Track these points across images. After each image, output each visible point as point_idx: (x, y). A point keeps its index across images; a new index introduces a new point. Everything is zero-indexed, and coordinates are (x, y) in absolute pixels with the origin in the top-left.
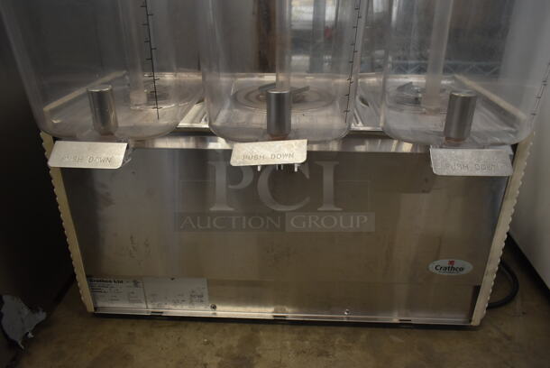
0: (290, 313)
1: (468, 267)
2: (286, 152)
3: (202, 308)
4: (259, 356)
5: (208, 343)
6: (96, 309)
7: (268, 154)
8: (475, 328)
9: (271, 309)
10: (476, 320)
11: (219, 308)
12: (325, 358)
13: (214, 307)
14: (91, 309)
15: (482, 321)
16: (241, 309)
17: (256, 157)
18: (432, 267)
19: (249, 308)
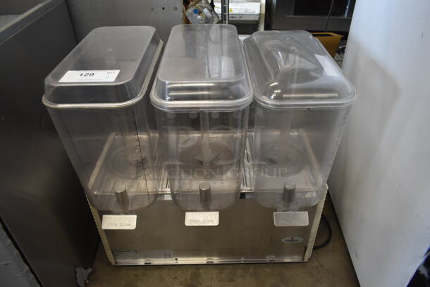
0: (216, 260)
1: (300, 240)
2: (210, 219)
3: (170, 259)
4: (200, 284)
5: (175, 278)
6: (116, 263)
7: (202, 219)
8: (306, 262)
9: (206, 259)
10: (306, 259)
11: (179, 259)
12: (232, 283)
13: (177, 259)
14: (114, 263)
15: (309, 259)
16: (190, 259)
17: (196, 221)
18: (283, 240)
19: (195, 259)
